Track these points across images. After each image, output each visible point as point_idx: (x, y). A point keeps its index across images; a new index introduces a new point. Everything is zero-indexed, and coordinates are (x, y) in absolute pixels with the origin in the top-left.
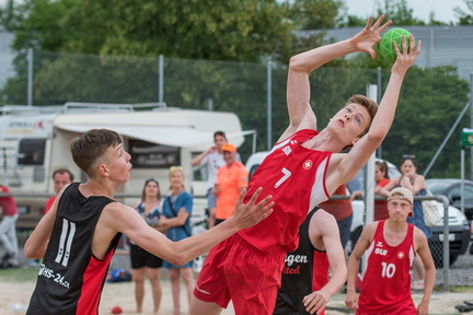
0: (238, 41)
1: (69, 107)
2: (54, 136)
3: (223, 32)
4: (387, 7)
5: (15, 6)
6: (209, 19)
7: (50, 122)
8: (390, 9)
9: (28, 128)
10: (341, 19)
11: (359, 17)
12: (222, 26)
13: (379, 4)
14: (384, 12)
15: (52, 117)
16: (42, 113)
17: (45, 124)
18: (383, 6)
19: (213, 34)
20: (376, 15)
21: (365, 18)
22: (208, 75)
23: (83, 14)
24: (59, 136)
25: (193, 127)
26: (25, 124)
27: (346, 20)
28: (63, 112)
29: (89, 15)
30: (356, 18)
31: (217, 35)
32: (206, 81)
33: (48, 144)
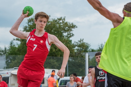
0: (61, 53)
1: (15, 69)
2: (11, 76)
3: (57, 52)
4: (101, 47)
5: (7, 49)
6: (53, 48)
7: (10, 72)
8: (102, 47)
9: (4, 74)
10: (90, 50)
11: (94, 49)
12: (57, 50)
13: (99, 46)
14: (101, 48)
15: (10, 71)
16: (8, 70)
17: (9, 73)
18: (100, 46)
19: (54, 52)
20: (99, 49)
21: (96, 49)
22: (53, 63)
23: (21, 48)
24: (12, 76)
25: (47, 73)
26: (4, 73)
27: (91, 50)
28: (13, 70)
29: (23, 48)
30: (93, 49)
31: (55, 52)
32: (53, 64)
33: (10, 78)
